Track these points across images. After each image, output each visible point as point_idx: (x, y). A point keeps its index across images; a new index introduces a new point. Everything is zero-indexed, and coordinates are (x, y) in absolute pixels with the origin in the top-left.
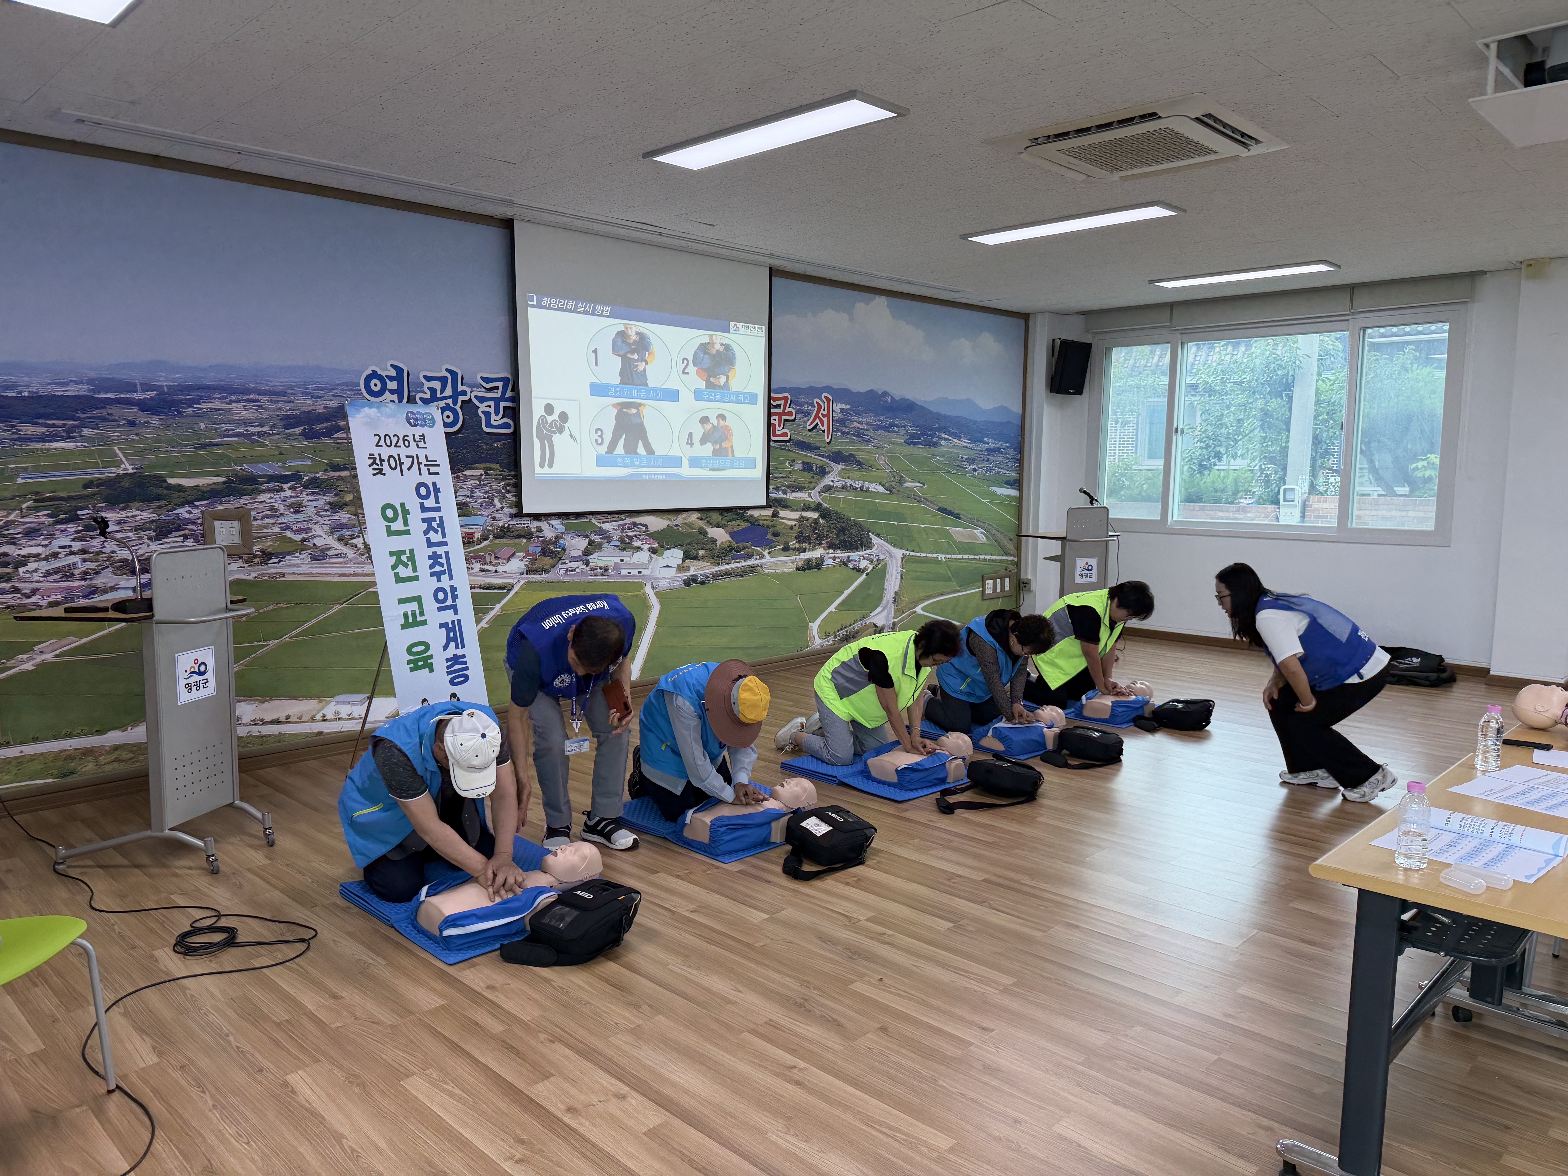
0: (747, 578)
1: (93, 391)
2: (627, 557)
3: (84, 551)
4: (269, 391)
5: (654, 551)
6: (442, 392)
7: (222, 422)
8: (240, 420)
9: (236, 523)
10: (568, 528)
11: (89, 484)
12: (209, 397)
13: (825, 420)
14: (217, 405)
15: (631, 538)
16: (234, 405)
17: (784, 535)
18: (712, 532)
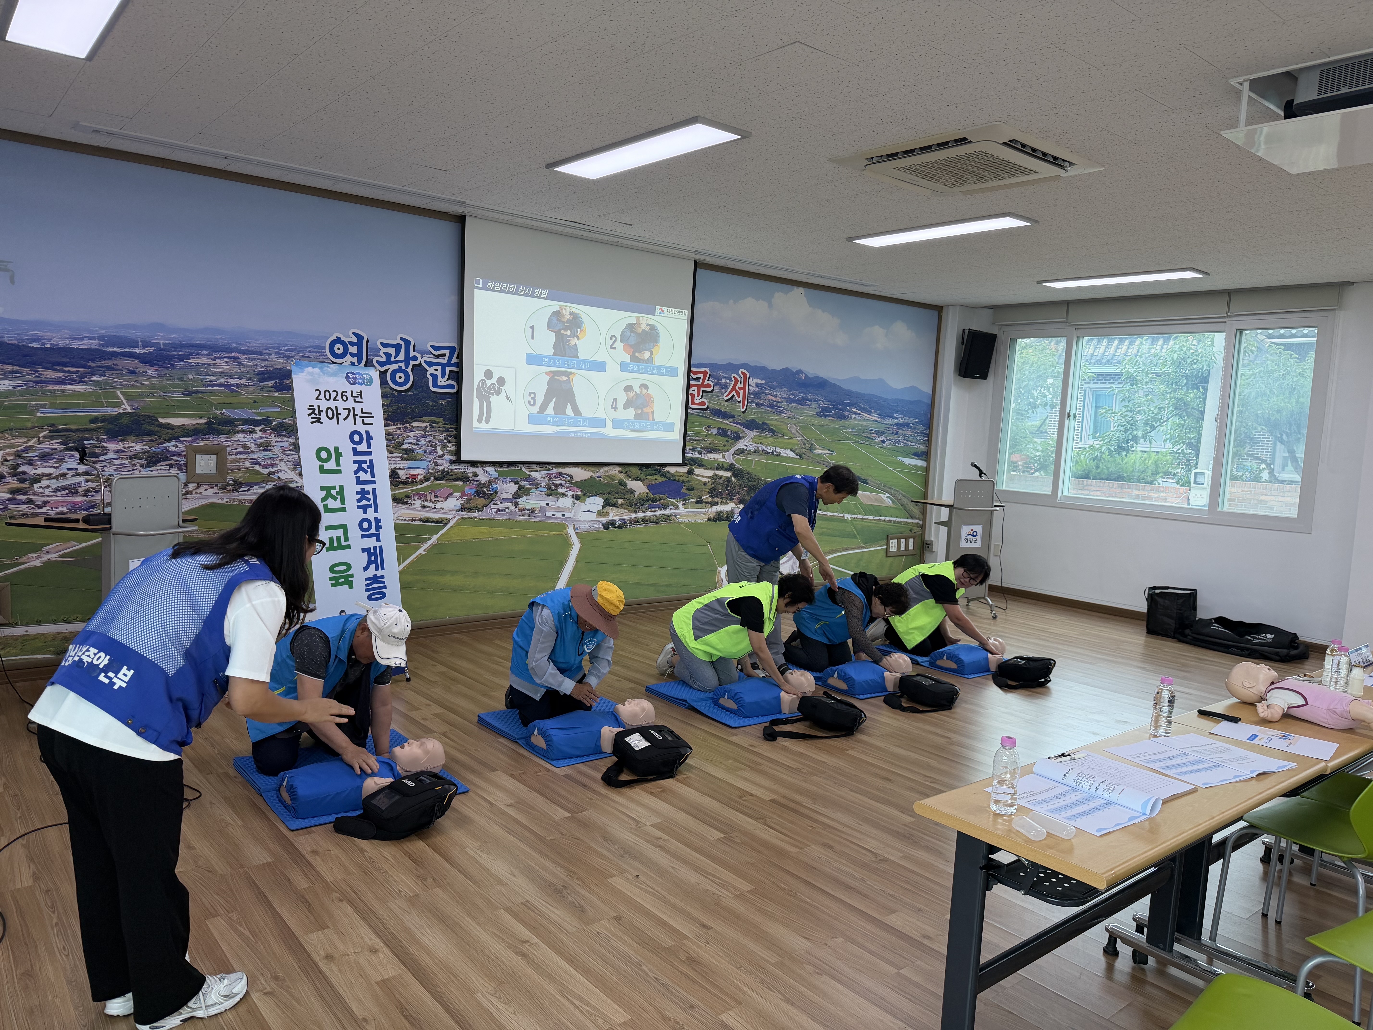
0: (662, 525)
1: (103, 345)
2: (552, 501)
3: (87, 473)
4: (248, 351)
5: (577, 498)
6: (396, 356)
7: (207, 374)
8: (222, 373)
9: (214, 457)
10: (501, 475)
11: (95, 420)
12: (198, 354)
13: (741, 392)
14: (204, 360)
15: (556, 485)
16: (218, 360)
17: (697, 489)
18: (631, 484)
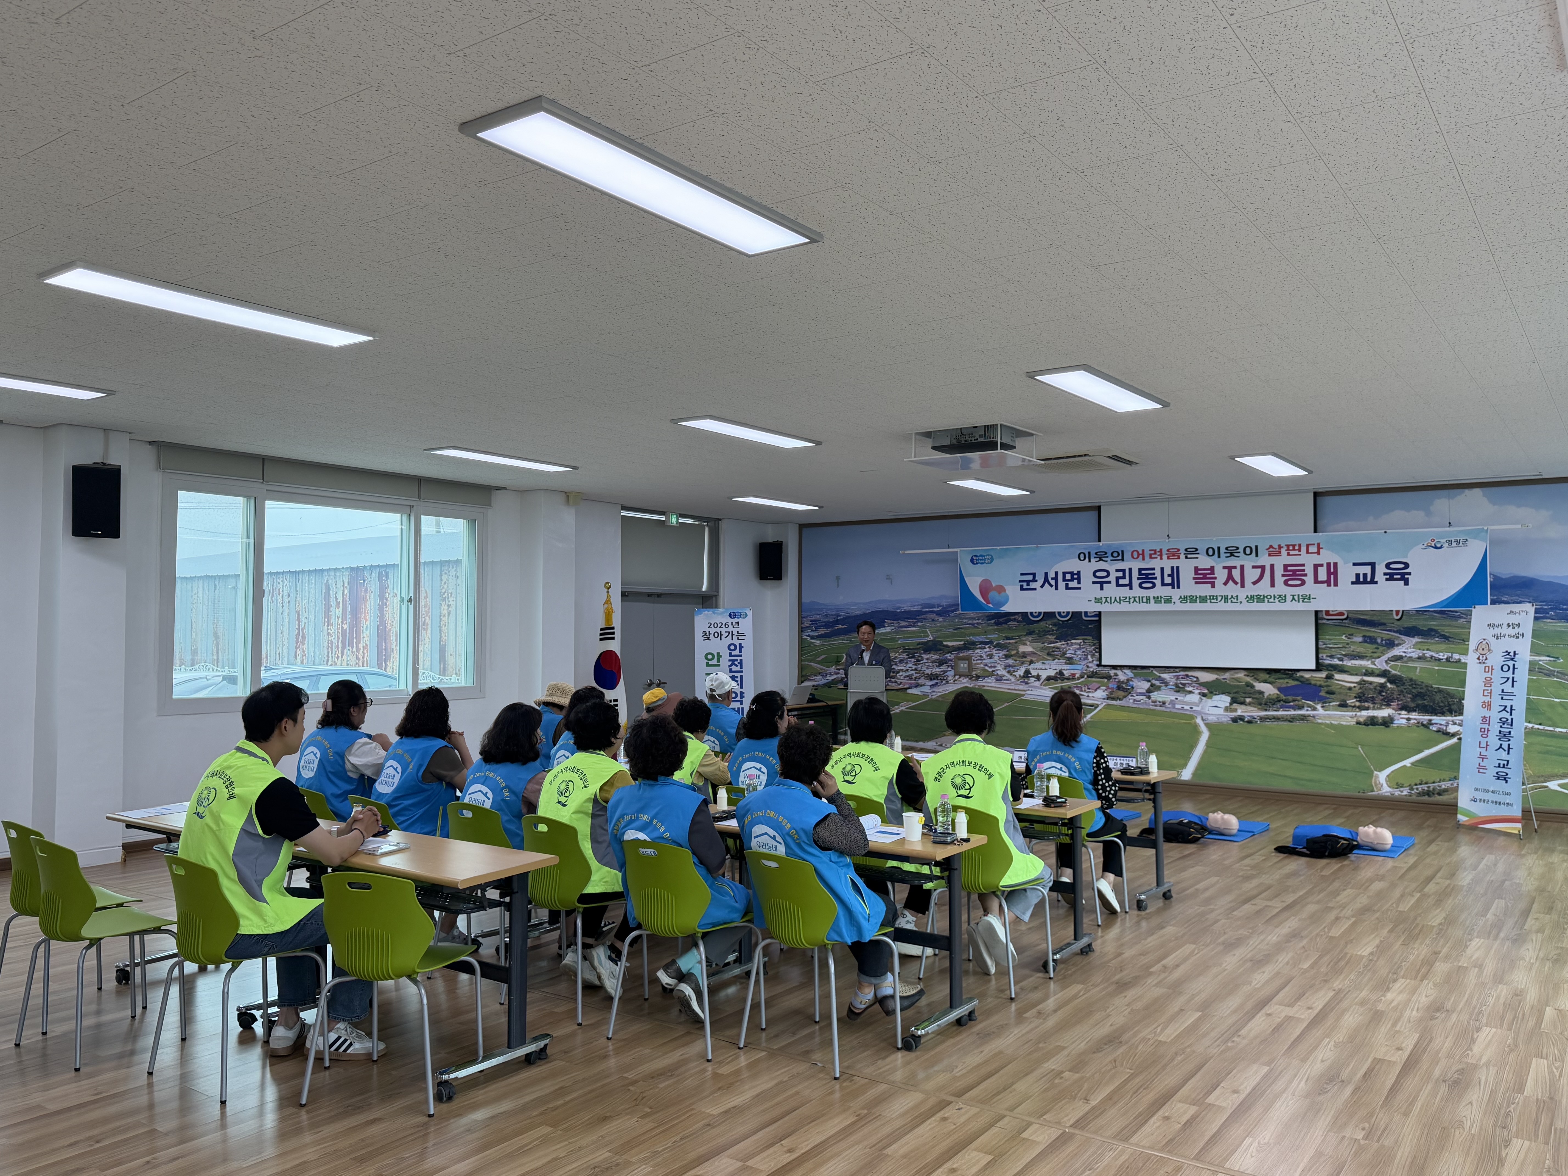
0: (1297, 723)
2: (1180, 697)
5: (1204, 695)
7: (963, 618)
8: (970, 617)
10: (1136, 675)
11: (919, 644)
15: (1184, 684)
17: (1340, 693)
18: (1259, 686)
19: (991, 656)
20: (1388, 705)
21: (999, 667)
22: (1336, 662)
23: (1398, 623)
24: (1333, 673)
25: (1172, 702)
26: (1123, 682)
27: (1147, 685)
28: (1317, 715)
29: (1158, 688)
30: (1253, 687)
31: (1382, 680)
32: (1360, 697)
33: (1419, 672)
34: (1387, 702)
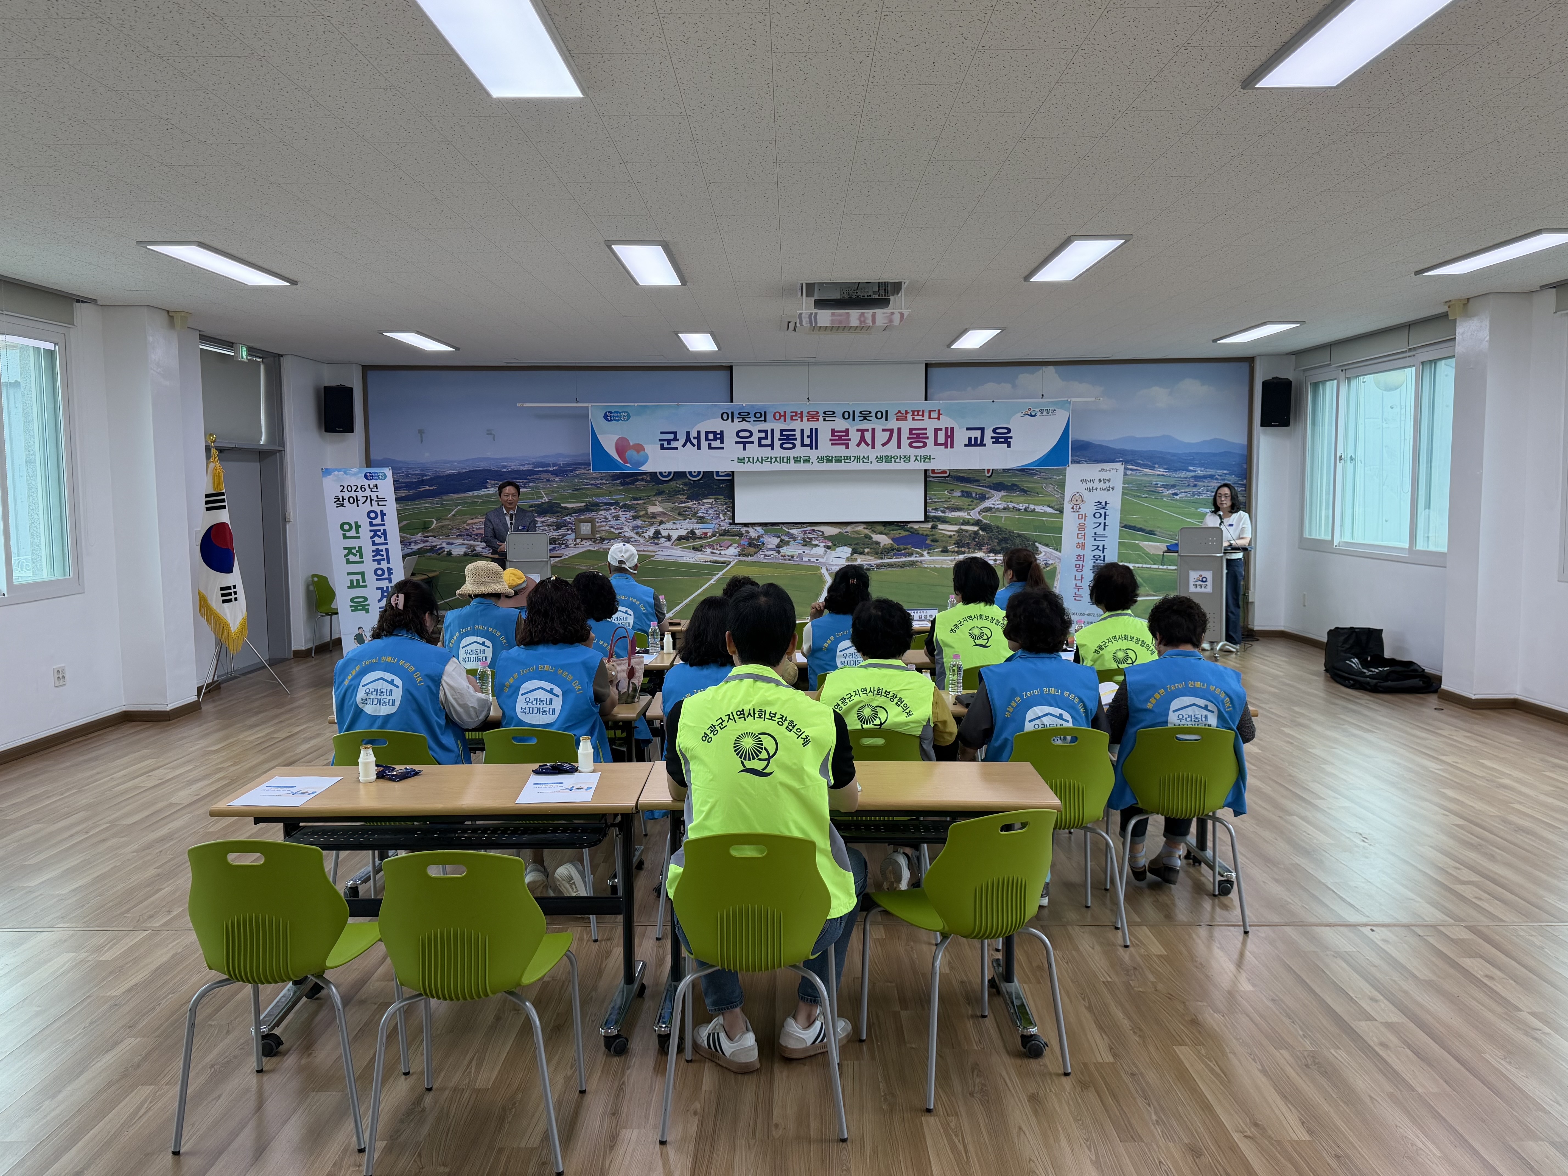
0: (907, 569)
2: (807, 550)
5: (828, 548)
9: (589, 524)
10: (766, 532)
17: (942, 541)
18: (876, 537)
19: (617, 518)
20: (980, 549)
21: (626, 529)
22: (940, 514)
23: (989, 480)
24: (937, 523)
25: (800, 556)
26: (754, 539)
27: (776, 541)
28: (924, 560)
29: (787, 543)
30: (871, 538)
31: (976, 528)
32: (958, 543)
33: (1004, 520)
34: (979, 547)
